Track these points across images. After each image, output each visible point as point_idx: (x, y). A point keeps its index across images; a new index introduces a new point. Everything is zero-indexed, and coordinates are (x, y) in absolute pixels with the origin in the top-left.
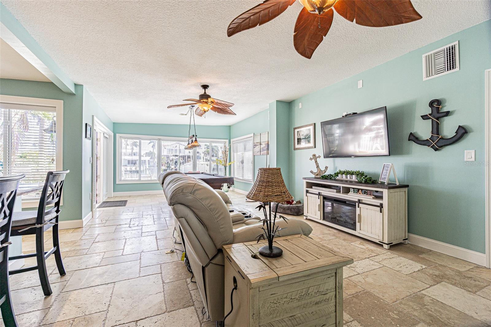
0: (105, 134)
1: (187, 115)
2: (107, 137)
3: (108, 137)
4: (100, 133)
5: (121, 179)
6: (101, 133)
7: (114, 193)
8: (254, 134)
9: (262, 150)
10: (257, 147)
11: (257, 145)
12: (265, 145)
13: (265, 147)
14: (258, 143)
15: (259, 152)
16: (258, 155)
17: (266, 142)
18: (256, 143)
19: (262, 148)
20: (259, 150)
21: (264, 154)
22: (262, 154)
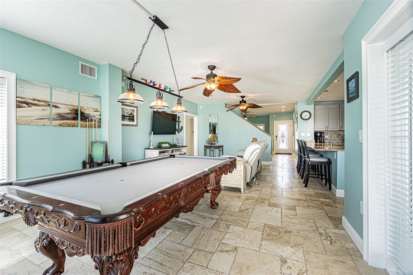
8: (17, 75)
9: (57, 118)
10: (34, 108)
11: (35, 105)
12: (70, 110)
13: (69, 113)
14: (39, 101)
15: (44, 120)
16: (41, 124)
17: (72, 107)
18: (31, 100)
19: (57, 114)
20: (46, 116)
21: (64, 125)
22: (59, 125)
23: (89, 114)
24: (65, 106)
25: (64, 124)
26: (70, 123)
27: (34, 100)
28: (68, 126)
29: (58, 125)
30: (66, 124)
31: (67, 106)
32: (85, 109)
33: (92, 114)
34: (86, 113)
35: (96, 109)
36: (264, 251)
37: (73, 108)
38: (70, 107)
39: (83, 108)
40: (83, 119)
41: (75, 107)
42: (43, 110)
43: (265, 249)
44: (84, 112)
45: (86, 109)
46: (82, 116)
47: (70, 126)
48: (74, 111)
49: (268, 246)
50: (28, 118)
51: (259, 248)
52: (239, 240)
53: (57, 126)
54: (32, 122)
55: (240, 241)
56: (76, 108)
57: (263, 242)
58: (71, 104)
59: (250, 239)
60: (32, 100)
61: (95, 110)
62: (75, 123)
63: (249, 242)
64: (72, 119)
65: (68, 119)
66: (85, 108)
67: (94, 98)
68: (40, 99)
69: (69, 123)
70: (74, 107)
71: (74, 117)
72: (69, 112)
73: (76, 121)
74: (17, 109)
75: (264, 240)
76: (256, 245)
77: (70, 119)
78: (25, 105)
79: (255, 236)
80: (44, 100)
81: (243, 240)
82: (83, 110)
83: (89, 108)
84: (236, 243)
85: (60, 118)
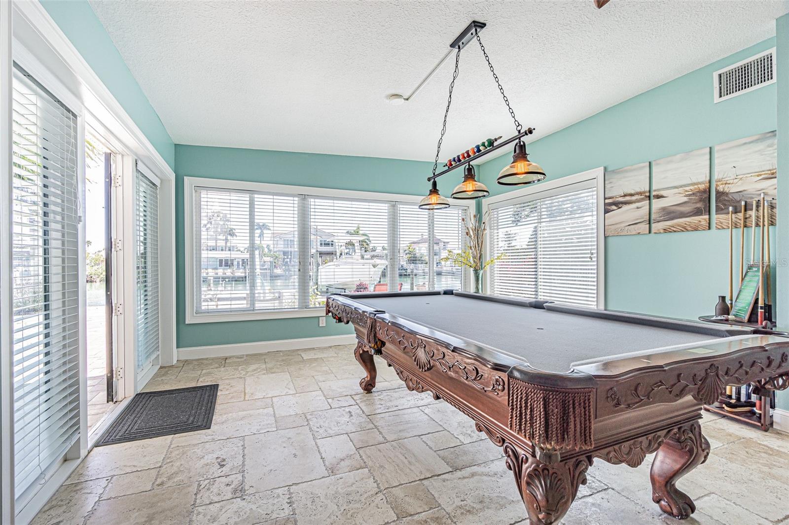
0: (139, 163)
1: (409, 100)
2: (154, 184)
3: (157, 182)
4: (123, 155)
5: (200, 307)
6: (125, 158)
7: (181, 349)
8: (605, 169)
9: (661, 217)
10: (625, 208)
11: (626, 203)
12: (686, 196)
13: (685, 203)
14: (631, 195)
15: (639, 225)
16: (634, 233)
17: (692, 187)
18: (622, 198)
19: (660, 211)
20: (643, 218)
21: (675, 229)
22: (665, 230)
23: (744, 190)
24: (676, 190)
25: (673, 227)
26: (688, 223)
27: (625, 196)
28: (683, 231)
29: (662, 231)
30: (679, 226)
31: (680, 190)
32: (728, 182)
33: (753, 188)
34: (731, 191)
35: (770, 170)
36: (280, 491)
37: (695, 189)
38: (687, 188)
39: (721, 183)
40: (722, 209)
41: (699, 186)
42: (638, 208)
43: (278, 496)
44: (726, 190)
45: (731, 182)
46: (720, 201)
47: (687, 230)
48: (698, 194)
49: (275, 508)
50: (618, 225)
51: (292, 493)
52: (341, 488)
53: (660, 233)
54: (622, 232)
55: (336, 488)
56: (702, 187)
57: (287, 511)
58: (690, 182)
59: (321, 504)
60: (622, 196)
61: (766, 176)
62: (700, 221)
63: (319, 495)
64: (691, 214)
65: (683, 215)
66: (727, 179)
67: (761, 142)
68: (633, 192)
69: (686, 224)
70: (696, 186)
71: (698, 209)
72: (685, 199)
73: (701, 217)
74: (606, 215)
75: (289, 519)
76: (301, 495)
77: (689, 215)
78: (614, 207)
79: (313, 518)
80: (638, 190)
81: (334, 493)
82: (721, 186)
83: (741, 177)
84: (341, 480)
85: (666, 217)
